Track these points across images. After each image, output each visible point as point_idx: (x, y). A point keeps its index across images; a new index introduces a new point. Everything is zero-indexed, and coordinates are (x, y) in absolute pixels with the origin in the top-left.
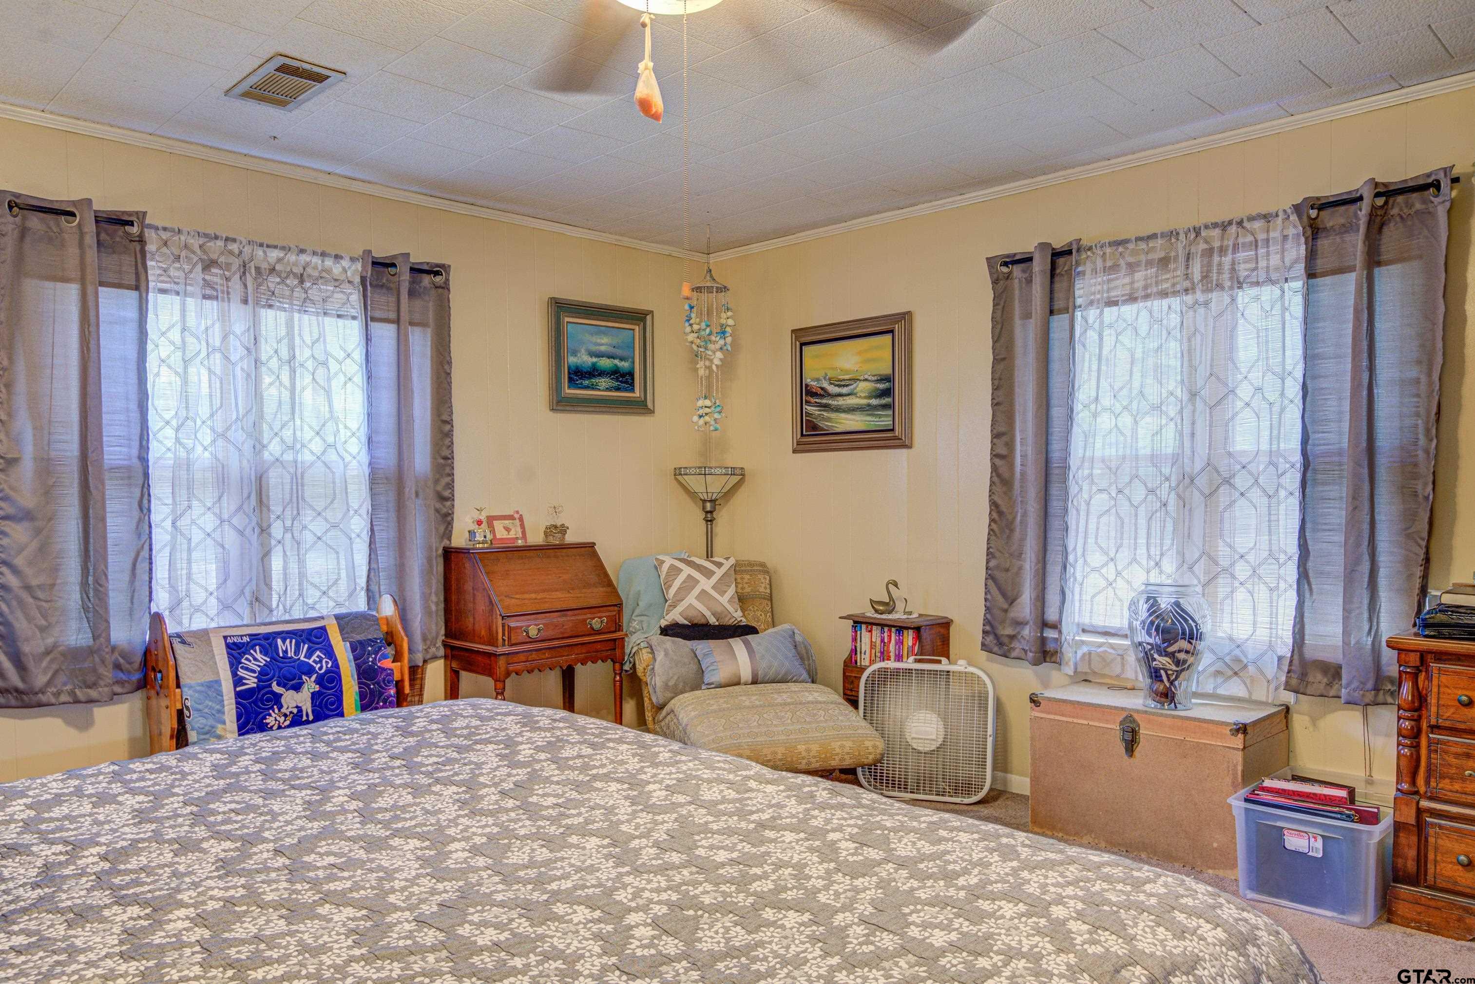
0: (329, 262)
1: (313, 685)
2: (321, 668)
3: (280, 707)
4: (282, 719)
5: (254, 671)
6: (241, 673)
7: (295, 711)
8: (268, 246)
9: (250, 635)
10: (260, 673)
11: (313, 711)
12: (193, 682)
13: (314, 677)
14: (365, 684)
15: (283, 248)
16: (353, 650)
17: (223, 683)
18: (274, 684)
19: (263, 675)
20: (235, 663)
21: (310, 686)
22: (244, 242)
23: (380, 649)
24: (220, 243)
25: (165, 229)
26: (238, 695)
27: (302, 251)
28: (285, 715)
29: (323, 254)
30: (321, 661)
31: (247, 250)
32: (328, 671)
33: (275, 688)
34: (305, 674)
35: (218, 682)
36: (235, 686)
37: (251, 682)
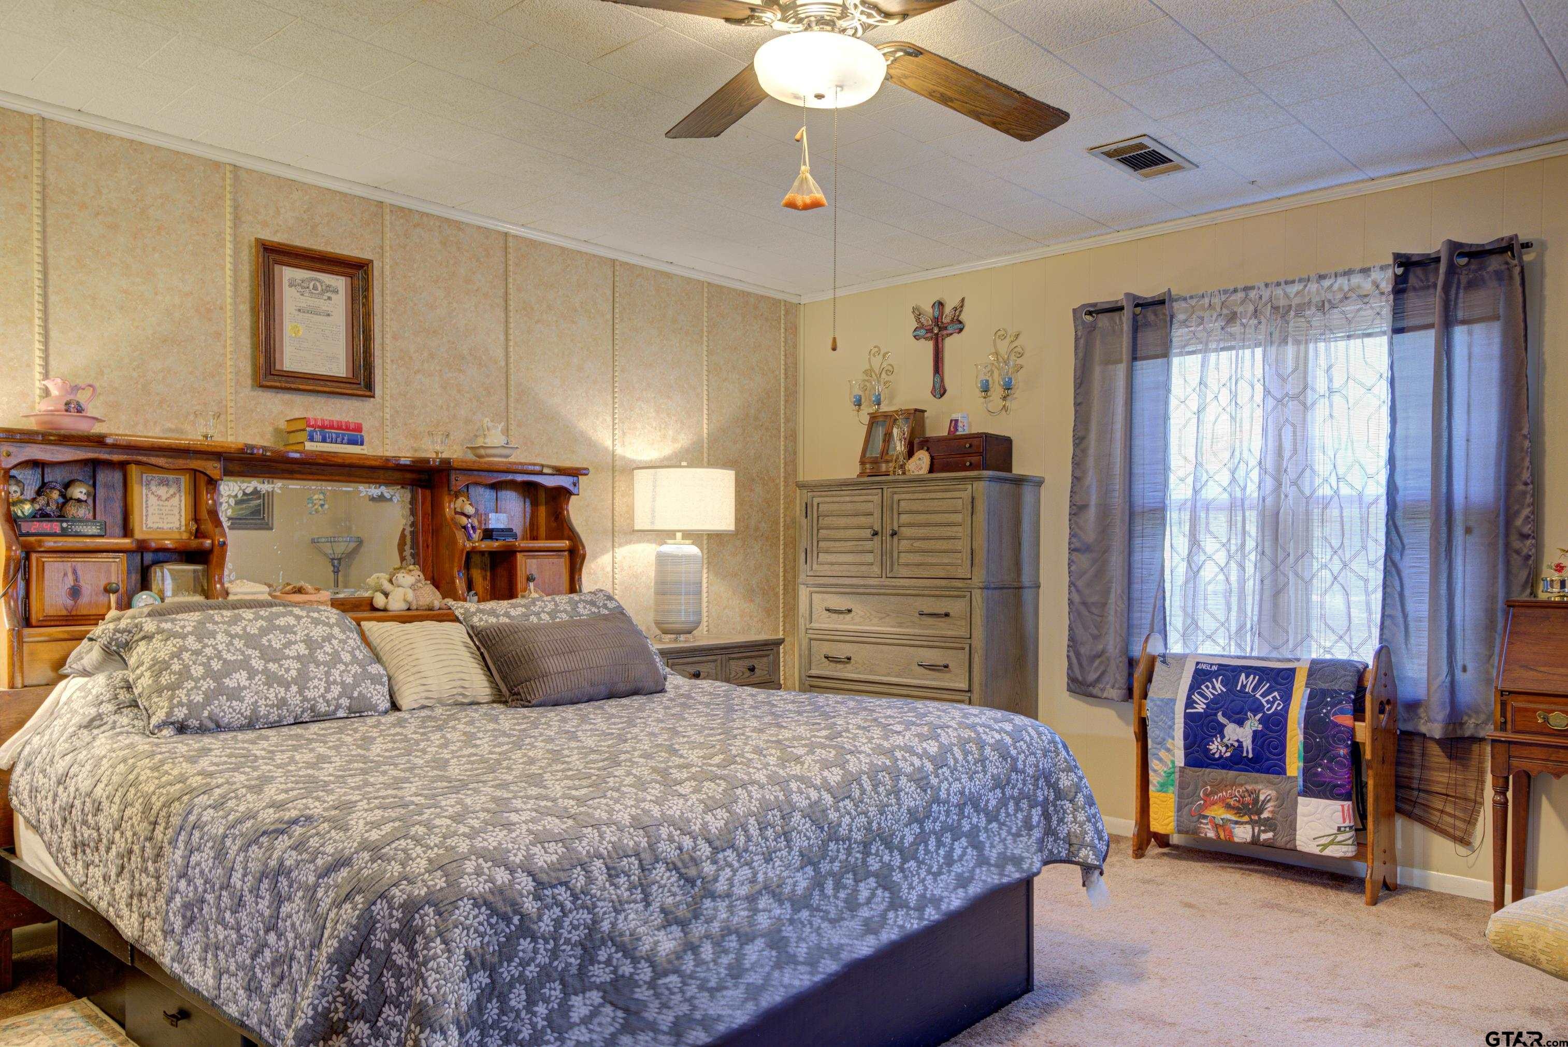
0: (1356, 279)
1: (1256, 724)
2: (1269, 709)
3: (1223, 737)
4: (1223, 749)
5: (1206, 698)
6: (1196, 697)
7: (1236, 744)
8: (1286, 283)
9: (1220, 665)
10: (1212, 700)
11: (1253, 749)
12: (1155, 697)
13: (1260, 715)
14: (1311, 735)
15: (1300, 281)
16: (1311, 697)
17: (1178, 702)
18: (1220, 714)
19: (1214, 705)
20: (1195, 687)
21: (1253, 724)
22: (1262, 286)
23: (1340, 703)
24: (1241, 295)
25: (1191, 297)
26: (1187, 716)
27: (1322, 277)
28: (1227, 746)
29: (1348, 273)
30: (1273, 702)
31: (1266, 294)
32: (1276, 713)
33: (1220, 718)
34: (1251, 711)
35: (1173, 701)
36: (1186, 708)
37: (1200, 708)
